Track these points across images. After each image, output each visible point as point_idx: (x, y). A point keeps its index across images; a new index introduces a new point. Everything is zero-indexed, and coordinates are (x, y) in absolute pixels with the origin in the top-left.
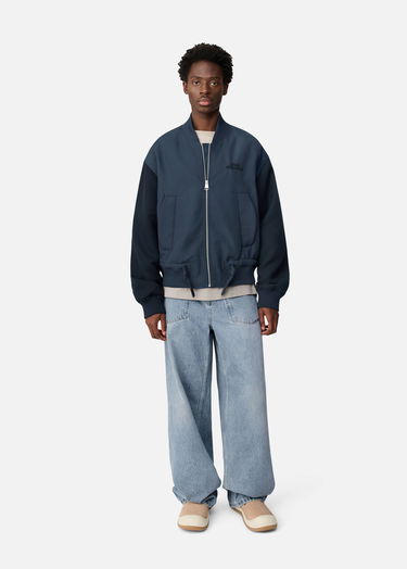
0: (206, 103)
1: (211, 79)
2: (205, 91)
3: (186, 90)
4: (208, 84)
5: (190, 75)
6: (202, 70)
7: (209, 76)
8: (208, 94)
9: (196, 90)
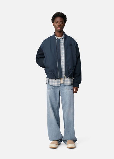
0: (60, 28)
1: (61, 22)
2: (59, 25)
3: (54, 25)
4: (60, 23)
5: (55, 21)
6: (58, 19)
7: (60, 21)
8: (60, 26)
9: (57, 25)
